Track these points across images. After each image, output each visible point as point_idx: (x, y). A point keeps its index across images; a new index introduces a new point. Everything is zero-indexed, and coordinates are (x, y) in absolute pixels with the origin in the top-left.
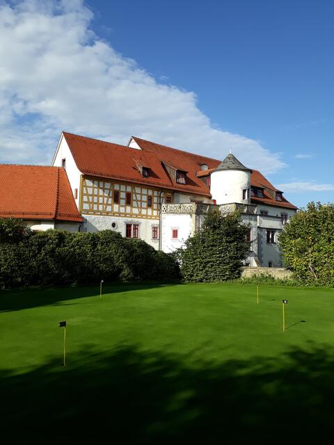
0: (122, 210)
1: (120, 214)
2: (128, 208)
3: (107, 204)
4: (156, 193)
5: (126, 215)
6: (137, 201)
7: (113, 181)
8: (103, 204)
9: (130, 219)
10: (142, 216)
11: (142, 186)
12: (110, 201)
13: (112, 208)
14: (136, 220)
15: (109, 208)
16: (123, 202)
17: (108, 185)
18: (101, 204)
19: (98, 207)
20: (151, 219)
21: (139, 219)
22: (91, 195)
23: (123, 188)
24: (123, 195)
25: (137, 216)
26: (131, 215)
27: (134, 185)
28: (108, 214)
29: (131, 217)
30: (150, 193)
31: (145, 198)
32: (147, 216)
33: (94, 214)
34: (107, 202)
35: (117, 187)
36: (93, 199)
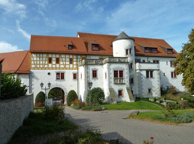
0: (54, 66)
1: (52, 68)
2: (58, 65)
3: (45, 64)
4: (75, 57)
5: (56, 68)
6: (62, 61)
7: (48, 53)
8: (42, 64)
9: (59, 70)
10: (66, 69)
11: (65, 54)
12: (47, 63)
13: (48, 66)
14: (62, 71)
15: (46, 66)
16: (54, 63)
17: (45, 55)
18: (41, 64)
19: (40, 66)
20: (72, 69)
21: (64, 70)
22: (35, 61)
23: (54, 56)
24: (54, 59)
25: (63, 69)
26: (60, 68)
27: (60, 54)
28: (45, 69)
29: (60, 69)
30: (71, 57)
31: (68, 60)
32: (70, 68)
33: (38, 69)
34: (45, 63)
35: (50, 56)
36: (37, 63)
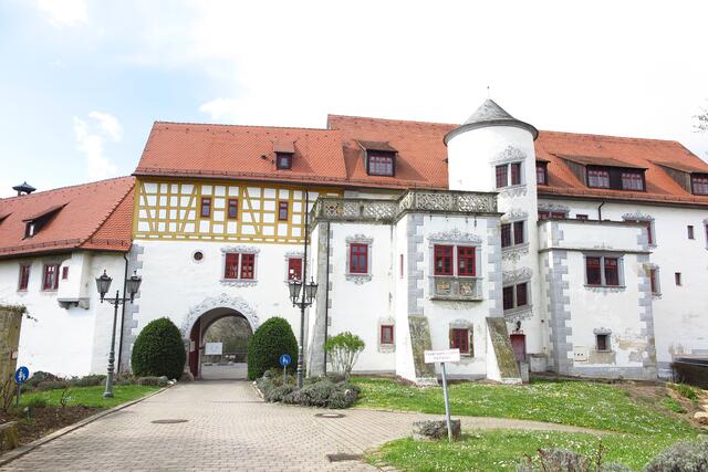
0: (218, 229)
1: (213, 237)
2: (232, 226)
3: (186, 221)
4: (298, 195)
5: (226, 238)
6: (251, 211)
7: (197, 180)
8: (177, 220)
9: (235, 245)
10: (264, 240)
11: (263, 184)
12: (192, 215)
13: (197, 227)
14: (247, 247)
15: (190, 228)
16: (219, 216)
17: (187, 189)
18: (173, 221)
19: (167, 227)
20: (286, 243)
21: (255, 245)
22: (153, 208)
23: (220, 191)
24: (220, 203)
25: (251, 239)
26: (239, 237)
27: (244, 183)
28: (187, 237)
29: (239, 240)
30: (284, 195)
31: (271, 206)
32: (276, 239)
33: (160, 238)
34: (187, 215)
35: (206, 191)
36: (157, 213)
